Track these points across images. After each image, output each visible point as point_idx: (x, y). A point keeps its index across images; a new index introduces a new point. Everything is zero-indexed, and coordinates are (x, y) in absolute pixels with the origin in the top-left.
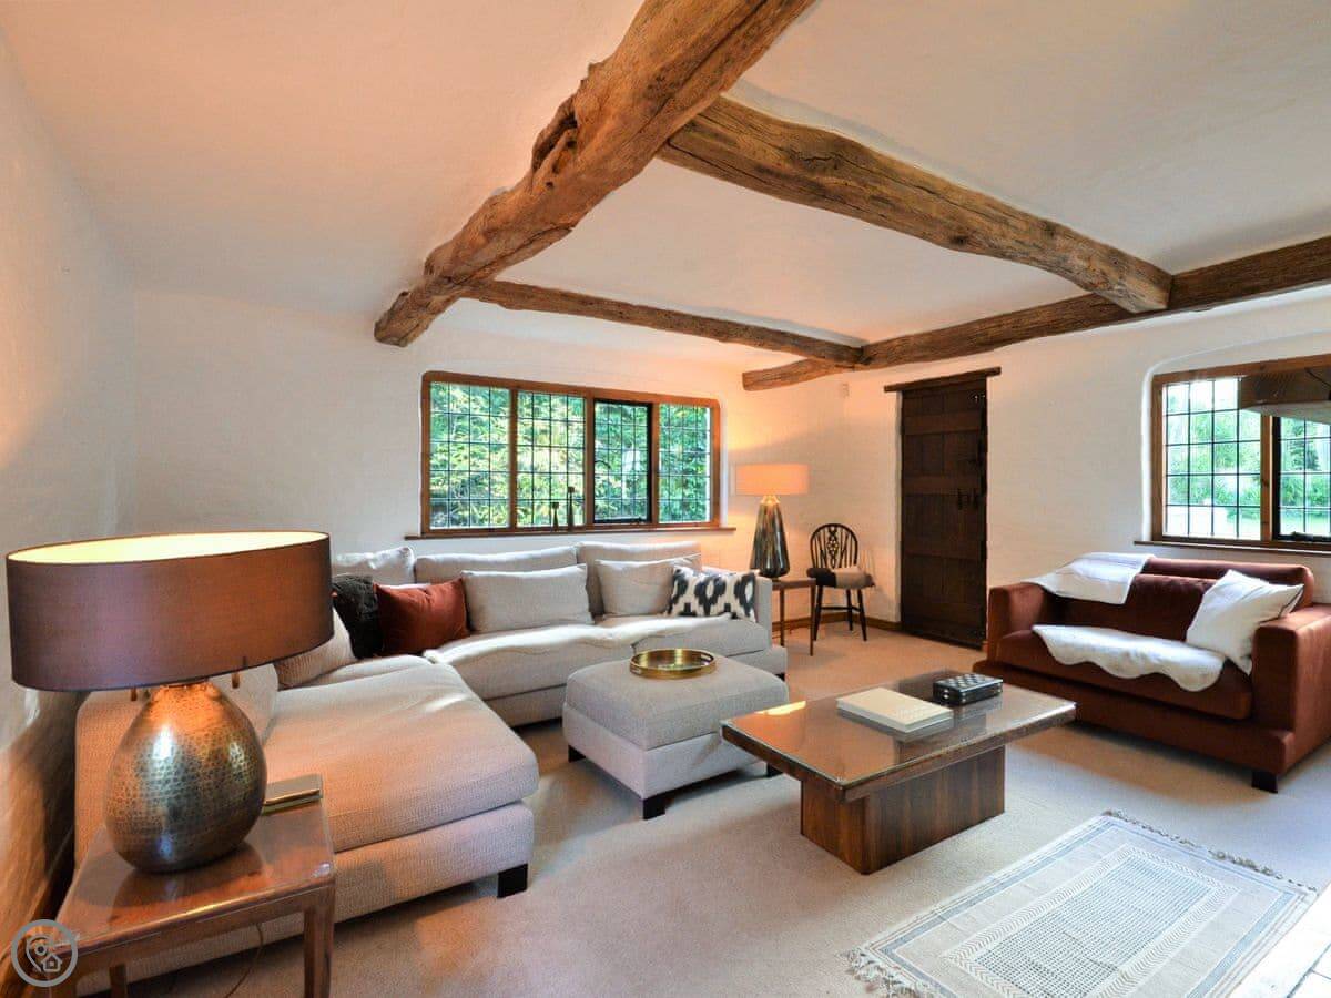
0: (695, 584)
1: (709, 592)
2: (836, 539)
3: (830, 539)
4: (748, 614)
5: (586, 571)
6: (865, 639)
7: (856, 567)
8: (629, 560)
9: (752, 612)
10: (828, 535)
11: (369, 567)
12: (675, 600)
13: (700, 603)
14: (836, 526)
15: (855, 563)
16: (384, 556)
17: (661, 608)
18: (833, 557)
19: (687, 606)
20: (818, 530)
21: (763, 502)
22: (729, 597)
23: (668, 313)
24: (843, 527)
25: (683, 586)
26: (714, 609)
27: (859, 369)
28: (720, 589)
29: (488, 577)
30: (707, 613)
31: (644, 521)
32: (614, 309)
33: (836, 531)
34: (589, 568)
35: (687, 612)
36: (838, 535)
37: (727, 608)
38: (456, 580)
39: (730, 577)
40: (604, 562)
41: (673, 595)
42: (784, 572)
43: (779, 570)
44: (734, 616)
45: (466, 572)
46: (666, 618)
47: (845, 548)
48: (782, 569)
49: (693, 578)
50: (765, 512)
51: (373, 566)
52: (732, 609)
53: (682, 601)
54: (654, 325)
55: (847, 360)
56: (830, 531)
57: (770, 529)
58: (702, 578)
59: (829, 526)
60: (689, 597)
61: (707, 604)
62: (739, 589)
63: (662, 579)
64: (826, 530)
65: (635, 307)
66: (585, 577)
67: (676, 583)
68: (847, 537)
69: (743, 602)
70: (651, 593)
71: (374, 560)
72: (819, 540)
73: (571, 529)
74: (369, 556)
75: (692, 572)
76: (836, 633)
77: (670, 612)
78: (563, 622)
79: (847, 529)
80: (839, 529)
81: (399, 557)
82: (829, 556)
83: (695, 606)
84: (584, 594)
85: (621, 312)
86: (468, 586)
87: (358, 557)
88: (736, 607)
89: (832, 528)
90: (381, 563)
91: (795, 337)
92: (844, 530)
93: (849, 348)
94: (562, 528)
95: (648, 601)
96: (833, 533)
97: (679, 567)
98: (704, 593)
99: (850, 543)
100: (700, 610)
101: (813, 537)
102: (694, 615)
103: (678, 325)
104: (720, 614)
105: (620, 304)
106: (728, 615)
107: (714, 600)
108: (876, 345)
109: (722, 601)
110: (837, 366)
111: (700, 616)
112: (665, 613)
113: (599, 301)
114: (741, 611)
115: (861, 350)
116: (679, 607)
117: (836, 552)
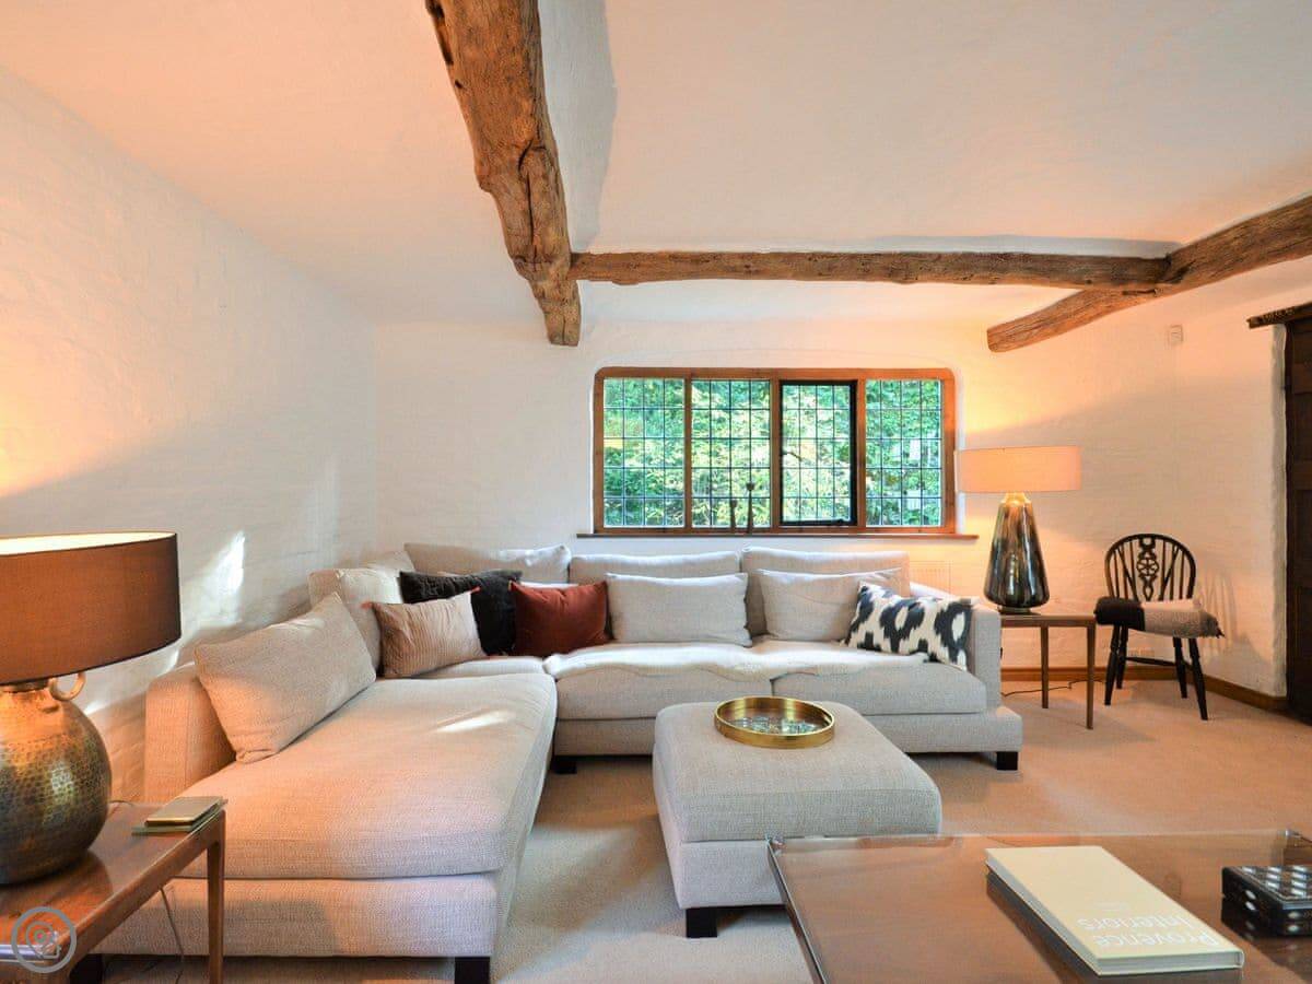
0: (882, 610)
1: (900, 622)
2: (1154, 557)
3: (1141, 556)
4: (953, 658)
5: (746, 580)
6: (1204, 716)
7: (1190, 601)
8: (803, 572)
9: (962, 656)
10: (1138, 550)
11: (525, 564)
12: (855, 627)
13: (886, 634)
14: (1154, 537)
15: (1190, 595)
16: (541, 553)
17: (838, 636)
18: (1148, 584)
19: (869, 637)
20: (1121, 542)
21: (1003, 501)
22: (926, 631)
23: (813, 257)
24: (1166, 539)
25: (867, 609)
26: (904, 645)
27: (1163, 293)
28: (916, 619)
29: (631, 582)
30: (895, 649)
31: (847, 523)
32: (738, 263)
33: (1153, 545)
34: (749, 578)
35: (868, 645)
36: (1158, 550)
37: (923, 646)
38: (599, 583)
39: (933, 600)
40: (767, 573)
41: (854, 620)
42: (1035, 602)
43: (1027, 598)
44: (933, 659)
45: (610, 574)
46: (842, 649)
47: (1171, 572)
48: (1034, 598)
49: (881, 600)
50: (1007, 516)
51: (529, 563)
52: (930, 649)
53: (864, 628)
54: (797, 276)
55: (1140, 280)
56: (1142, 544)
57: (1013, 537)
58: (895, 600)
59: (1141, 537)
60: (873, 625)
61: (896, 637)
62: (943, 622)
63: (842, 597)
64: (1136, 542)
65: (765, 256)
66: (745, 588)
67: (859, 604)
68: (1174, 556)
69: (947, 639)
70: (826, 614)
71: (531, 557)
72: (1122, 556)
73: (750, 531)
74: (528, 552)
75: (883, 592)
76: (1150, 698)
77: (847, 642)
78: (709, 639)
79: (1175, 543)
80: (1159, 543)
81: (554, 555)
82: (1139, 583)
83: (879, 637)
84: (741, 609)
85: (749, 266)
86: (611, 589)
87: (518, 552)
88: (936, 645)
89: (1146, 542)
90: (536, 561)
91: (1026, 257)
92: (1169, 546)
93: (1139, 261)
94: (740, 530)
95: (822, 625)
96: (1148, 549)
97: (867, 585)
98: (893, 623)
99: (1181, 567)
100: (886, 644)
101: (1112, 551)
102: (878, 649)
103: (830, 269)
104: (913, 653)
105: (743, 256)
106: (923, 656)
107: (905, 633)
108: (1195, 246)
109: (916, 636)
110: (1125, 293)
111: (886, 652)
112: (843, 642)
113: (716, 256)
114: (943, 653)
115: (1167, 260)
116: (858, 637)
117: (1154, 577)
